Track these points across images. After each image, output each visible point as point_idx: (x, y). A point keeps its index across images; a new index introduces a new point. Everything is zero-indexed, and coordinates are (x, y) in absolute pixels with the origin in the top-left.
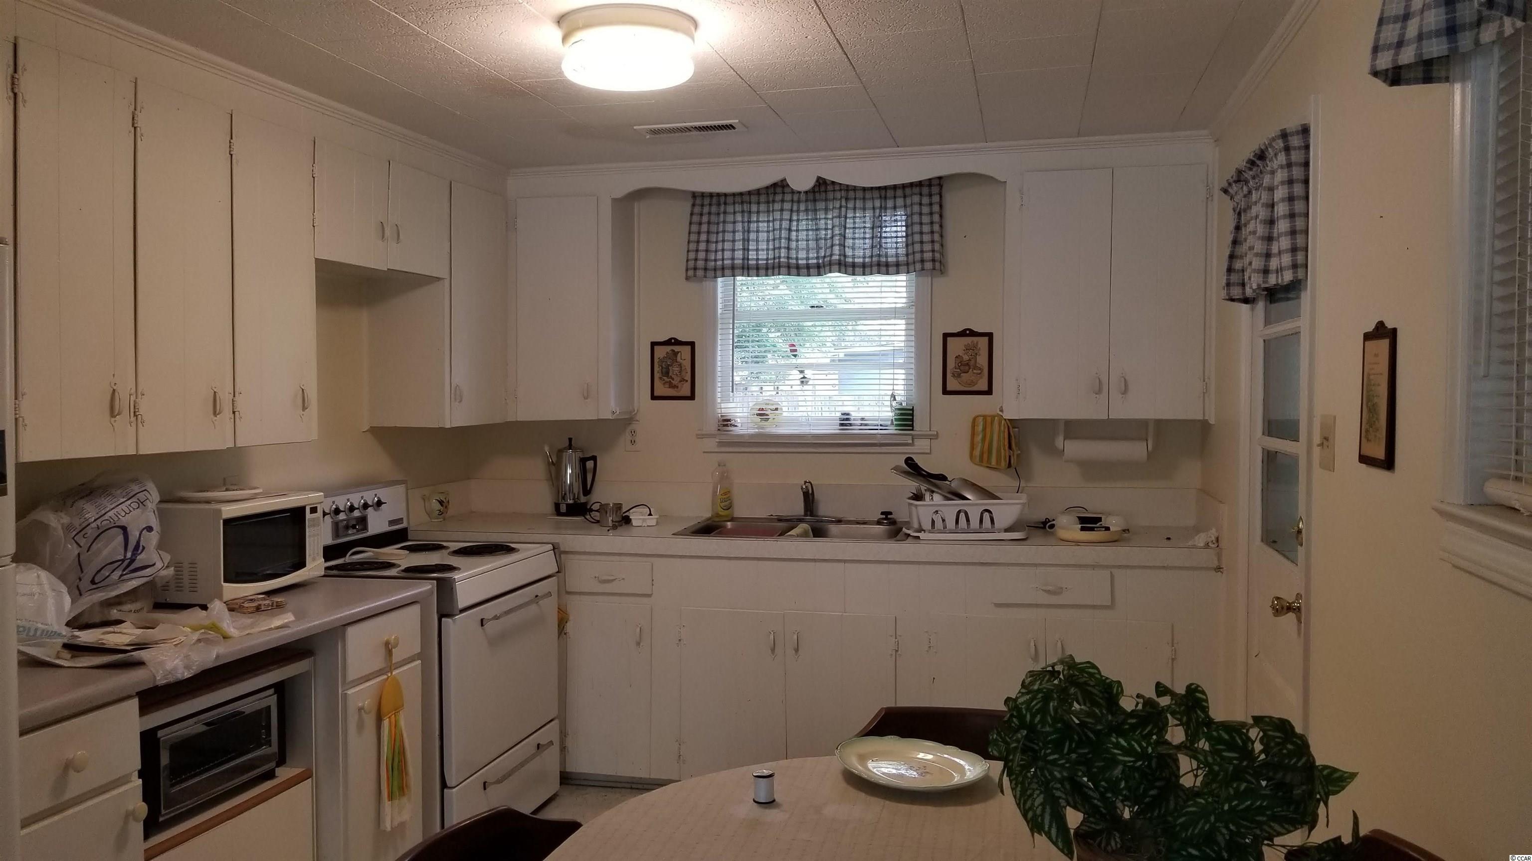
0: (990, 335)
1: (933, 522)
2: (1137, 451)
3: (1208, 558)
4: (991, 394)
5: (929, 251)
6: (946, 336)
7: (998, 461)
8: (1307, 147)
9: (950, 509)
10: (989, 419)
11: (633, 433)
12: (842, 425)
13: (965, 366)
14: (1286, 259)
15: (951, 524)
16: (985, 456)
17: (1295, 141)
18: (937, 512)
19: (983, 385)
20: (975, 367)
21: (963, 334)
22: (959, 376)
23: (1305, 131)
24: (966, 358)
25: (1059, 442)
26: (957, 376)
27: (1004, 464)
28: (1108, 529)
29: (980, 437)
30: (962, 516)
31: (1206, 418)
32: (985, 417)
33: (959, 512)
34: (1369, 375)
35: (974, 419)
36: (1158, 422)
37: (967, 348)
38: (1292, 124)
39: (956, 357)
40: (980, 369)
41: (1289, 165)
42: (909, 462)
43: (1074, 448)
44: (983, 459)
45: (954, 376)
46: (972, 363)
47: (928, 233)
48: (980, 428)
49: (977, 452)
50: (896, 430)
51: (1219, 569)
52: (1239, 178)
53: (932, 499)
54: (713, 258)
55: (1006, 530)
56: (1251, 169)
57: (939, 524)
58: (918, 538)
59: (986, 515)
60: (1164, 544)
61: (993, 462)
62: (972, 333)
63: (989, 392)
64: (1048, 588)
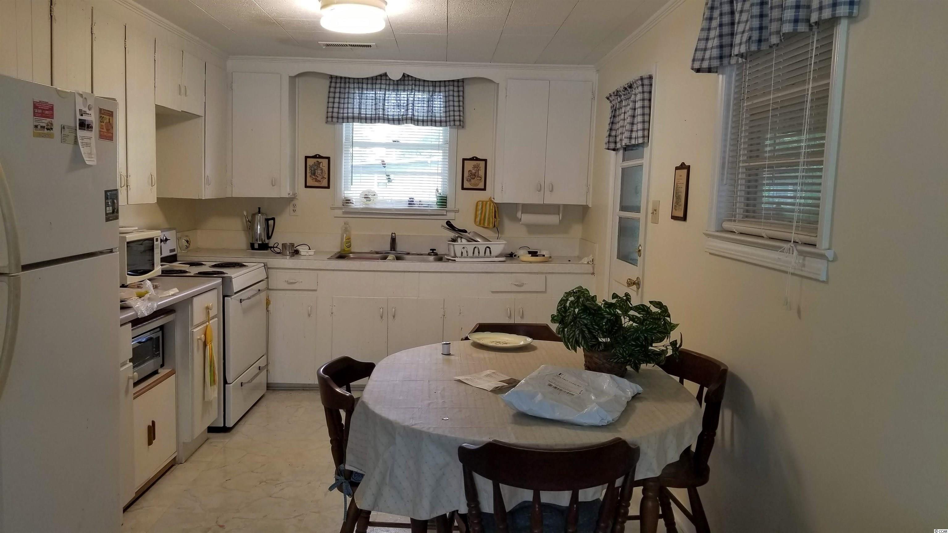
0: (485, 161)
1: (462, 253)
2: (554, 219)
3: (589, 268)
4: (486, 190)
5: (457, 116)
6: (464, 160)
7: (489, 224)
8: (651, 85)
9: (470, 247)
10: (484, 203)
11: (294, 206)
12: (409, 204)
13: (473, 175)
14: (640, 133)
15: (470, 254)
16: (482, 222)
17: (646, 82)
18: (464, 248)
19: (481, 186)
20: (478, 176)
21: (472, 159)
22: (470, 181)
23: (650, 78)
24: (474, 171)
25: (519, 214)
26: (469, 181)
27: (491, 226)
28: (544, 256)
29: (480, 212)
30: (476, 250)
31: (587, 204)
32: (483, 202)
33: (475, 247)
34: (677, 184)
35: (478, 202)
36: (565, 206)
37: (475, 167)
38: (645, 74)
39: (469, 171)
40: (481, 178)
41: (643, 92)
42: (449, 223)
43: (526, 218)
44: (481, 223)
45: (467, 180)
46: (477, 174)
47: (457, 106)
48: (480, 207)
49: (478, 219)
50: (437, 207)
51: (593, 274)
52: (617, 94)
53: (462, 241)
54: (342, 112)
55: (496, 257)
56: (624, 91)
57: (465, 254)
58: (455, 260)
59: (488, 249)
60: (569, 262)
61: (486, 225)
62: (477, 159)
63: (484, 189)
64: (516, 284)
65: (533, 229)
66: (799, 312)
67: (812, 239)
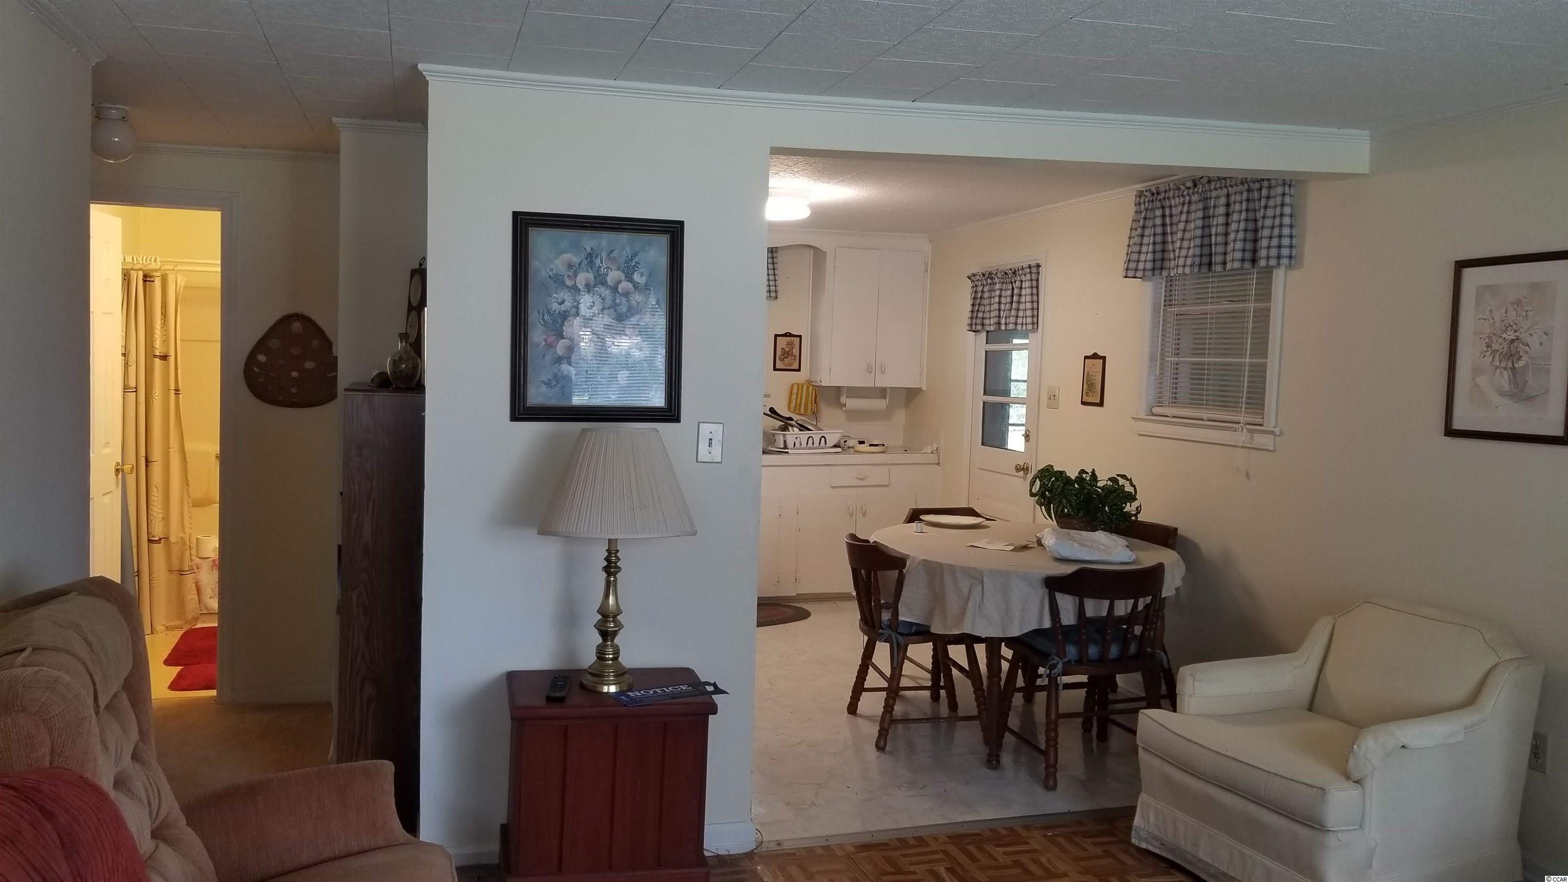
0: (800, 337)
2: (880, 404)
3: (933, 458)
4: (801, 371)
5: (773, 286)
6: (776, 336)
7: (806, 410)
8: (1038, 273)
9: (804, 435)
10: (800, 386)
13: (786, 354)
15: (805, 444)
16: (797, 408)
17: (1034, 270)
18: (796, 438)
19: (796, 366)
20: (792, 355)
21: (785, 335)
22: (783, 360)
23: (1038, 266)
24: (787, 349)
25: (843, 399)
26: (782, 360)
27: (809, 412)
28: (884, 445)
29: (795, 396)
30: (810, 440)
31: (921, 387)
32: (798, 384)
33: (807, 437)
34: (1088, 372)
35: (793, 385)
37: (788, 344)
38: (1033, 263)
39: (782, 349)
40: (795, 356)
42: (772, 410)
43: (851, 403)
44: (796, 410)
45: (780, 360)
46: (790, 353)
47: (772, 275)
48: (795, 391)
49: (793, 405)
51: (938, 464)
53: (793, 430)
55: (831, 448)
57: (797, 445)
58: (788, 452)
60: (904, 452)
61: (802, 411)
62: (791, 335)
63: (799, 370)
64: (859, 477)
65: (854, 416)
67: (1259, 421)
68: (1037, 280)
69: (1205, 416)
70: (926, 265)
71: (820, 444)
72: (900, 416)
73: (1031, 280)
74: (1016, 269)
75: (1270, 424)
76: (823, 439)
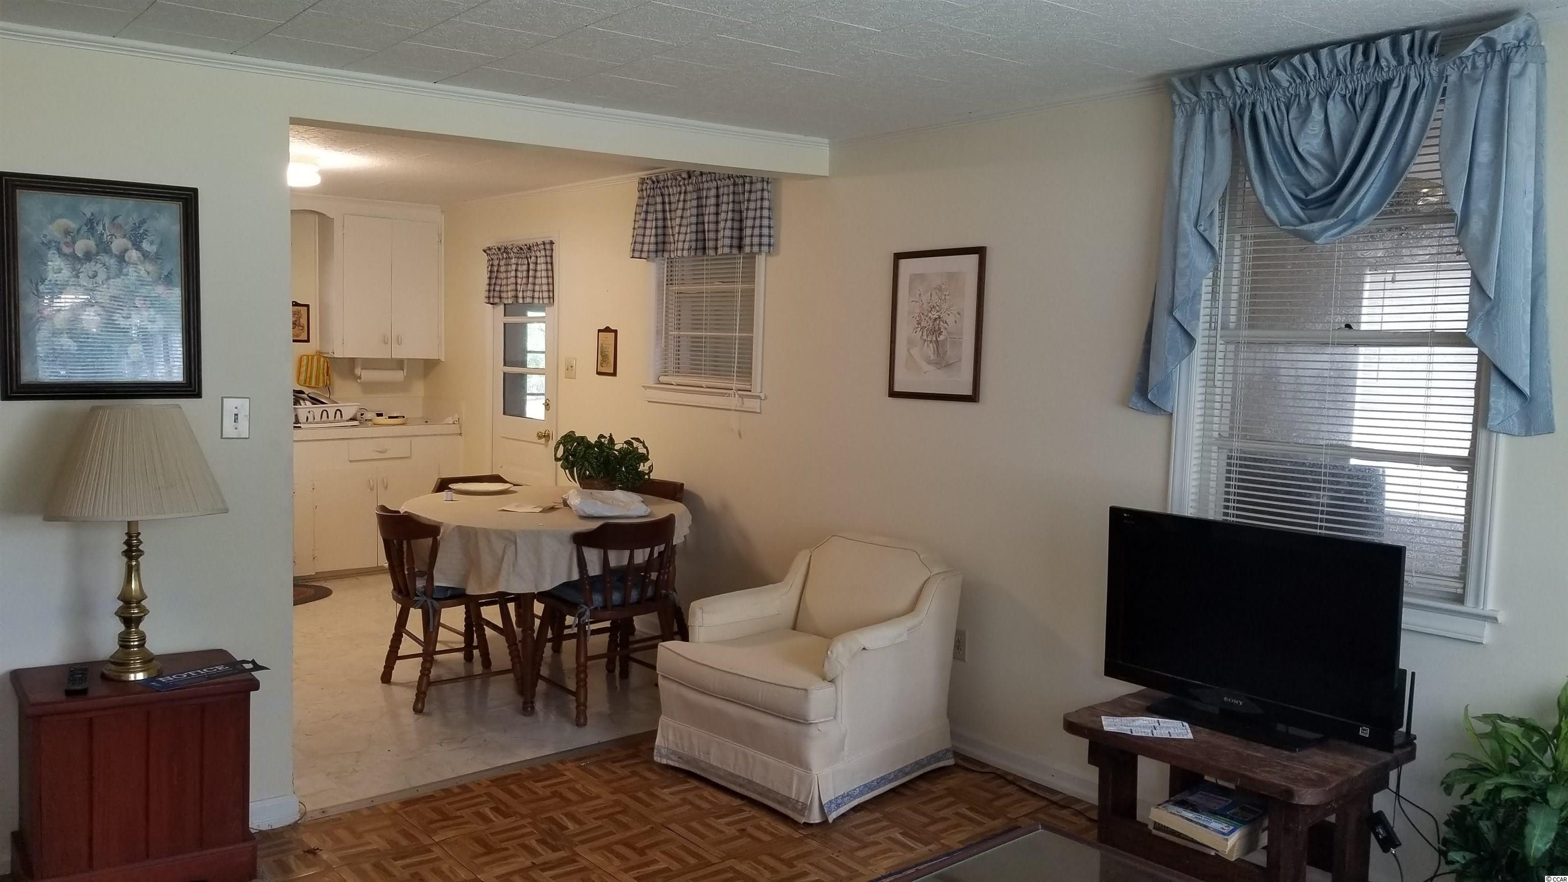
0: (308, 306)
1: (307, 418)
2: (398, 376)
3: (455, 429)
4: (310, 342)
7: (317, 382)
8: (552, 250)
9: (317, 409)
10: (310, 357)
14: (545, 294)
15: (318, 418)
16: (308, 380)
17: (548, 247)
18: (309, 412)
19: (305, 338)
20: (299, 325)
23: (552, 243)
25: (358, 371)
27: (321, 384)
28: (404, 417)
29: (304, 368)
30: (325, 414)
31: (439, 358)
32: (308, 356)
33: (323, 412)
34: (602, 345)
35: (301, 358)
37: (295, 314)
38: (547, 240)
40: (303, 327)
43: (367, 375)
44: (307, 383)
46: (297, 323)
48: (304, 363)
49: (302, 378)
51: (460, 434)
52: (505, 250)
53: (305, 404)
55: (347, 421)
57: (311, 419)
58: (300, 427)
60: (425, 423)
61: (313, 384)
62: (297, 305)
63: (308, 341)
64: (379, 450)
65: (370, 388)
66: (740, 434)
67: (748, 387)
68: (551, 256)
69: (704, 384)
70: (439, 235)
71: (335, 417)
72: (419, 388)
73: (546, 256)
74: (531, 245)
75: (756, 391)
76: (338, 412)
